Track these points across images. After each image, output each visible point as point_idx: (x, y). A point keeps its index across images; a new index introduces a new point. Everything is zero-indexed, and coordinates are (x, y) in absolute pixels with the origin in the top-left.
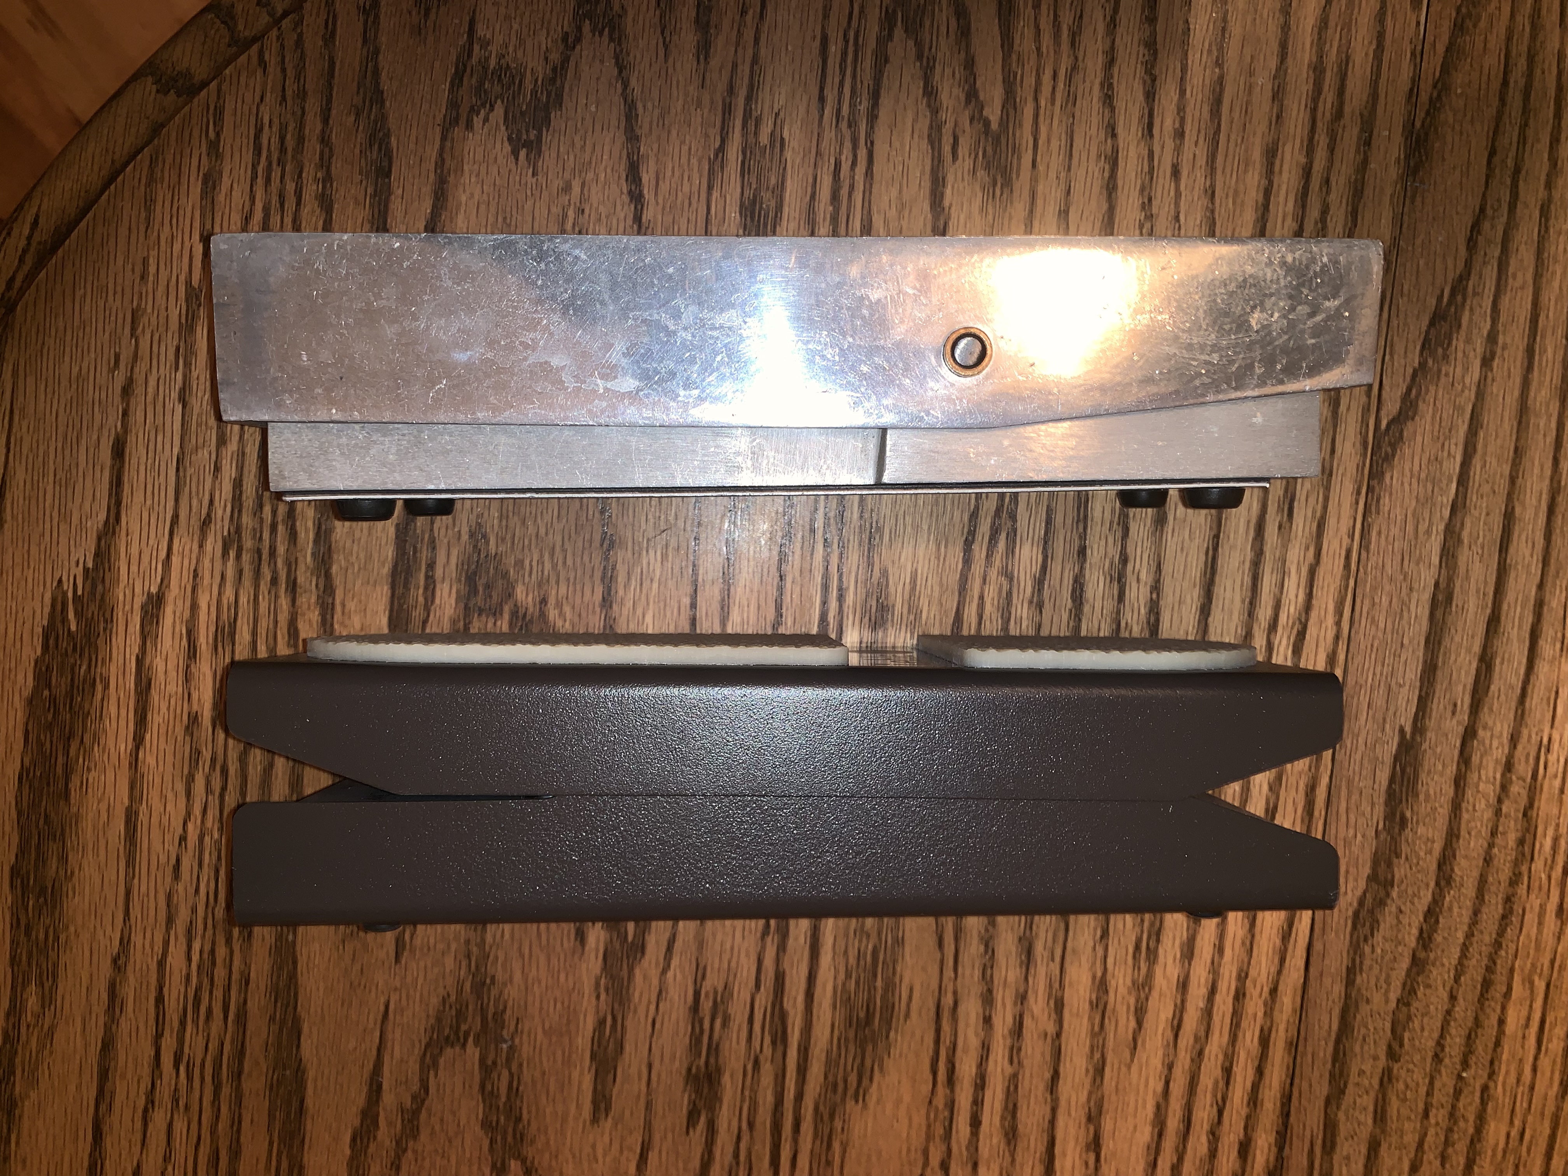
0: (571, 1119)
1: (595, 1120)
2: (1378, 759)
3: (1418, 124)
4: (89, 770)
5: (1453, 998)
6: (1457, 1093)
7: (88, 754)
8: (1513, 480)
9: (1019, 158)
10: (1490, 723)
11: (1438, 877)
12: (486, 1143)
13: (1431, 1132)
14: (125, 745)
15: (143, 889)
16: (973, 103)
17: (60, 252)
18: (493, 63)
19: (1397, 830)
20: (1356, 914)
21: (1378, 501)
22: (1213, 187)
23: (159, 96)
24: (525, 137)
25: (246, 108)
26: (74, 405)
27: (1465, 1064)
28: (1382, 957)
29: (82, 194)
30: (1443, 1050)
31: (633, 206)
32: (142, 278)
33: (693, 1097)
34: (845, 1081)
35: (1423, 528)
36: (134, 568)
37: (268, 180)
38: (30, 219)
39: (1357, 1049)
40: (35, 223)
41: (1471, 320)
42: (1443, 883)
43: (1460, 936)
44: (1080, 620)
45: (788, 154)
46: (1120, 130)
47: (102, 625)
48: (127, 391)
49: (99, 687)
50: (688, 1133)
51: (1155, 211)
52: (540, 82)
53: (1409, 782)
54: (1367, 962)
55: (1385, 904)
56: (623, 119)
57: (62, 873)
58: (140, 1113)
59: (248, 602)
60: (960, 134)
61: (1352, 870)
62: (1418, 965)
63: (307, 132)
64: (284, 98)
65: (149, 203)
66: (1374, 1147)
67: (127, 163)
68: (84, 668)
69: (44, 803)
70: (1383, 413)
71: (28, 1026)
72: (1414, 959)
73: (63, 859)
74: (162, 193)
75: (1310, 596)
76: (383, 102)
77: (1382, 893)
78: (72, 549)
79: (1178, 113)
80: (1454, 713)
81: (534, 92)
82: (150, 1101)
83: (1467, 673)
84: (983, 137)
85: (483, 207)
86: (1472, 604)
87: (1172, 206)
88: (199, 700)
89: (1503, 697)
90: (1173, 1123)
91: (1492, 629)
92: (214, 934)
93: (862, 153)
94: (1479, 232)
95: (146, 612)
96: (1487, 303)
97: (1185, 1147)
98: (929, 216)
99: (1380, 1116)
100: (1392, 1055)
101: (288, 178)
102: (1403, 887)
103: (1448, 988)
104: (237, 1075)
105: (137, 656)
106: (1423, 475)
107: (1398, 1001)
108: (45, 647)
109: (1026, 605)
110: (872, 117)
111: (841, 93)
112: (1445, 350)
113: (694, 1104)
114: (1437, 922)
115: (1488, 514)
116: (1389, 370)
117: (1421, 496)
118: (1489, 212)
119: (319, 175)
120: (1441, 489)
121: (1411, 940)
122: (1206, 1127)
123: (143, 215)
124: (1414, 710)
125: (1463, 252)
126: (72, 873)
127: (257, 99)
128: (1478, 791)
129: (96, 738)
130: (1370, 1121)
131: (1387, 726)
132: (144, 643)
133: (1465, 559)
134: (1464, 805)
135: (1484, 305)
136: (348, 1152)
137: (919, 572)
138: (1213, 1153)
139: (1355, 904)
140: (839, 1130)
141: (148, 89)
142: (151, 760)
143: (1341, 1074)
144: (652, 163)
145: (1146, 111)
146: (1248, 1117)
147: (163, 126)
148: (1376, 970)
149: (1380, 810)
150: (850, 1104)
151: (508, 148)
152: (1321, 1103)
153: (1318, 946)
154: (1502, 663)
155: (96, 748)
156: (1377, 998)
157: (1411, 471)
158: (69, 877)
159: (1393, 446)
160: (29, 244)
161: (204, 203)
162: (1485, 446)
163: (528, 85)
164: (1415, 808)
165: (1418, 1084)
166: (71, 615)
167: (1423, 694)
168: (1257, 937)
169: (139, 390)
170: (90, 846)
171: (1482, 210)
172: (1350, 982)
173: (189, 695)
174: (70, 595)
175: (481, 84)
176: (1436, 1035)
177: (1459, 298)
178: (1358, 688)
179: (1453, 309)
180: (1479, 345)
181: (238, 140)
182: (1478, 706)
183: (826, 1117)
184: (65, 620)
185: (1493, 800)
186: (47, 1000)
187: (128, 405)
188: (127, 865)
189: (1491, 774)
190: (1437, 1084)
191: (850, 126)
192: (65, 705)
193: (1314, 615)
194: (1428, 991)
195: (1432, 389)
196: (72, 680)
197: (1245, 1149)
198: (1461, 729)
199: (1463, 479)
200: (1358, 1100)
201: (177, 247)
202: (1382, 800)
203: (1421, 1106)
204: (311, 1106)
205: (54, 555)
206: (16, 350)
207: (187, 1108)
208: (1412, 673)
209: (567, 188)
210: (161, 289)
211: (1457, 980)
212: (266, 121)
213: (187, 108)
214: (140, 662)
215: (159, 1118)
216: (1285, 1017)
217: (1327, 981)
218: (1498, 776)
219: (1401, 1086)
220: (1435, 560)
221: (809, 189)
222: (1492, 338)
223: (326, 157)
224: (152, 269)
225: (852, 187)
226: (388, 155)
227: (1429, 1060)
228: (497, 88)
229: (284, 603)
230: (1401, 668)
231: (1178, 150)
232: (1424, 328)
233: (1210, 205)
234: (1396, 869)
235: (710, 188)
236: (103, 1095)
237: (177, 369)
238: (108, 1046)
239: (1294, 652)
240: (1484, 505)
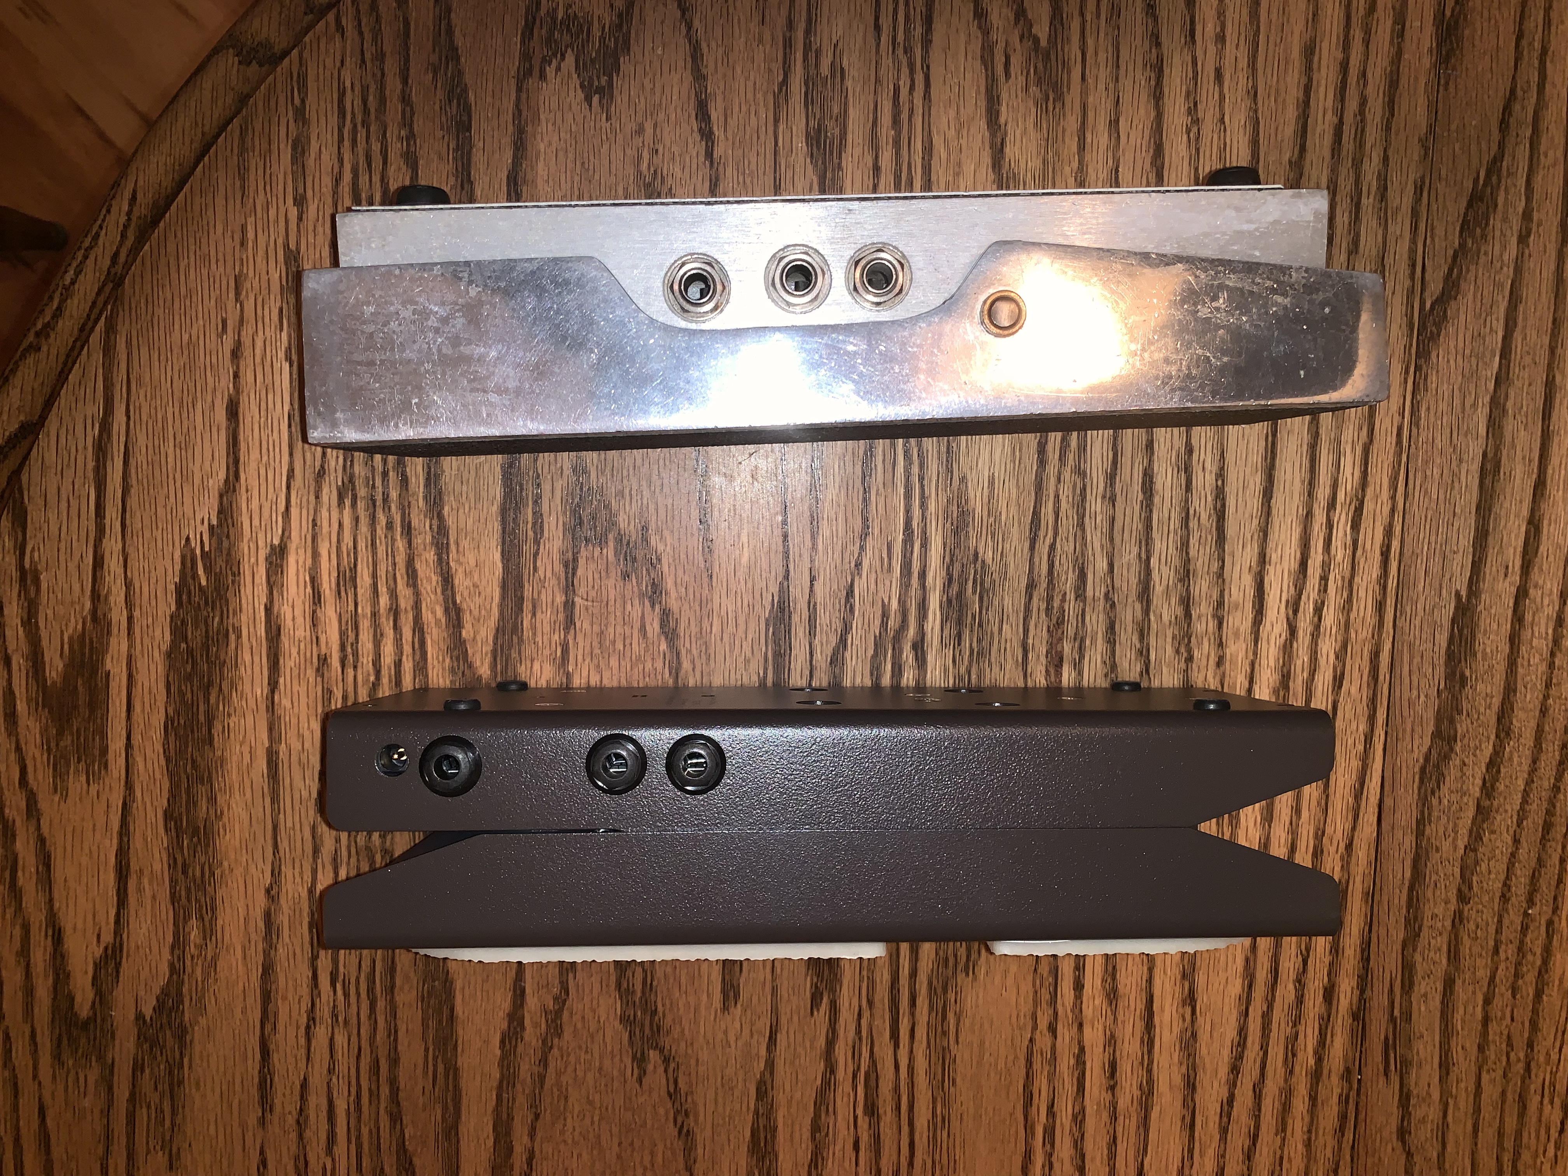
0: (703, 1009)
1: (725, 1008)
2: (1436, 622)
3: (1448, 13)
4: (229, 715)
5: (1516, 841)
6: (1524, 929)
7: (227, 700)
8: (1552, 350)
9: (1069, 73)
10: (1541, 582)
11: (1497, 729)
12: (626, 1037)
13: (1502, 966)
14: (260, 690)
15: (289, 824)
16: (1022, 22)
17: (162, 224)
18: (560, 14)
19: (1457, 688)
20: (1423, 770)
21: (1426, 379)
22: (1255, 88)
23: (241, 67)
24: (596, 83)
25: (328, 73)
26: (188, 370)
27: (1531, 902)
28: (1449, 809)
29: (177, 168)
30: (1509, 890)
31: (704, 143)
32: (242, 244)
33: (815, 980)
34: (955, 956)
35: (1469, 401)
36: (256, 522)
37: (354, 142)
38: (127, 195)
39: (1429, 894)
40: (134, 198)
41: (1506, 199)
42: (1502, 735)
43: (1521, 784)
44: (1151, 511)
45: (849, 83)
46: (1164, 39)
47: (230, 578)
48: (236, 354)
49: (232, 637)
50: (812, 1013)
51: (1200, 115)
52: (607, 30)
53: (1466, 643)
54: (1435, 814)
55: (1450, 759)
56: (689, 59)
57: (212, 812)
58: (302, 1030)
59: (367, 547)
60: (1011, 53)
61: (1418, 729)
62: (1483, 813)
63: (387, 93)
64: (363, 61)
65: (242, 173)
66: (1449, 984)
67: (218, 135)
68: (217, 619)
69: (190, 749)
70: (1427, 294)
71: (192, 957)
72: (1479, 807)
73: (212, 800)
74: (254, 160)
75: (1365, 474)
76: (458, 60)
77: (1446, 748)
78: (197, 508)
79: (1218, 18)
80: (1506, 575)
81: (602, 38)
82: (312, 1019)
83: (1517, 536)
84: (1033, 54)
85: (561, 154)
86: (1519, 471)
87: (1217, 109)
88: (327, 643)
89: (1551, 558)
90: (1262, 974)
91: (1539, 492)
92: (358, 860)
93: (919, 78)
94: (1510, 114)
95: (271, 563)
96: (1522, 182)
97: (1273, 996)
98: (987, 134)
99: (1454, 954)
100: (1463, 898)
101: (373, 139)
102: (1466, 741)
103: (1511, 832)
104: (390, 989)
105: (266, 605)
106: (1467, 352)
107: (1466, 847)
108: (179, 603)
109: (1099, 500)
110: (927, 43)
111: (895, 20)
112: (1483, 230)
113: (816, 987)
114: (1499, 771)
115: (1530, 385)
116: (1431, 253)
117: (1466, 371)
118: (1519, 93)
119: (403, 133)
120: (1485, 363)
121: (1476, 791)
122: (1293, 976)
123: (238, 184)
124: (1468, 574)
125: (1496, 135)
126: (222, 813)
127: (338, 64)
128: (1532, 647)
129: (233, 685)
130: (1444, 961)
131: (1444, 591)
132: (271, 593)
133: (1510, 427)
134: (1519, 660)
135: (1518, 184)
136: (498, 1052)
137: (996, 475)
138: (1300, 999)
139: (1421, 760)
140: (953, 1000)
141: (230, 62)
142: (286, 702)
143: (1416, 919)
144: (719, 99)
145: (1188, 18)
146: (1331, 964)
147: (248, 96)
148: (1444, 820)
149: (1440, 671)
150: (961, 976)
151: (581, 95)
152: (1398, 947)
153: (1388, 802)
154: (1550, 525)
155: (234, 694)
156: (1446, 845)
157: (1456, 347)
158: (219, 817)
159: (1438, 326)
160: (129, 219)
161: (295, 168)
162: (1525, 319)
163: (596, 32)
164: (1473, 667)
165: (1487, 924)
166: (201, 571)
167: (1476, 559)
168: (1331, 797)
169: (247, 352)
170: (237, 786)
171: (1513, 92)
172: (1420, 833)
173: (317, 638)
174: (198, 551)
175: (551, 33)
176: (1502, 877)
177: (1494, 179)
178: (1414, 558)
179: (1489, 190)
180: (1516, 223)
181: (322, 103)
182: (1528, 567)
183: (939, 990)
184: (195, 576)
185: (1546, 652)
186: (209, 932)
187: (238, 367)
188: (273, 803)
189: (1543, 630)
190: (1506, 922)
191: (905, 52)
192: (202, 656)
193: (1369, 491)
194: (1493, 837)
195: (1473, 268)
196: (207, 631)
197: (1329, 994)
198: (1514, 590)
199: (1506, 353)
200: (1433, 942)
201: (272, 212)
202: (1442, 661)
203: (1491, 943)
204: (461, 1013)
205: (180, 513)
206: (127, 322)
207: (346, 1022)
208: (1465, 540)
209: (640, 131)
210: (261, 253)
211: (1519, 824)
212: (348, 84)
213: (271, 77)
214: (268, 610)
215: (321, 1034)
216: (1361, 870)
217: (1399, 834)
218: (1550, 631)
219: (1472, 926)
220: (1482, 431)
221: (871, 116)
222: (1527, 215)
223: (408, 115)
224: (251, 235)
225: (911, 111)
226: (467, 109)
227: (1497, 900)
228: (567, 38)
229: (401, 544)
230: (1455, 536)
231: (1220, 54)
232: (1462, 212)
233: (1253, 106)
234: (1458, 726)
235: (776, 121)
236: (267, 1016)
237: (281, 330)
238: (268, 969)
239: (1352, 527)
240: (1526, 376)
